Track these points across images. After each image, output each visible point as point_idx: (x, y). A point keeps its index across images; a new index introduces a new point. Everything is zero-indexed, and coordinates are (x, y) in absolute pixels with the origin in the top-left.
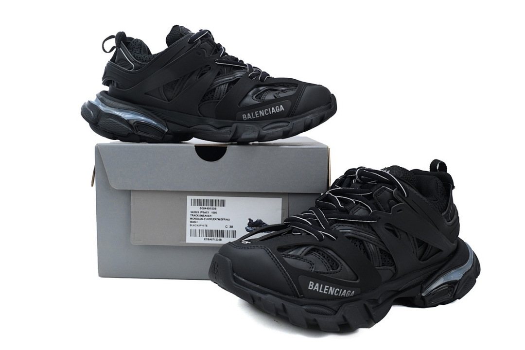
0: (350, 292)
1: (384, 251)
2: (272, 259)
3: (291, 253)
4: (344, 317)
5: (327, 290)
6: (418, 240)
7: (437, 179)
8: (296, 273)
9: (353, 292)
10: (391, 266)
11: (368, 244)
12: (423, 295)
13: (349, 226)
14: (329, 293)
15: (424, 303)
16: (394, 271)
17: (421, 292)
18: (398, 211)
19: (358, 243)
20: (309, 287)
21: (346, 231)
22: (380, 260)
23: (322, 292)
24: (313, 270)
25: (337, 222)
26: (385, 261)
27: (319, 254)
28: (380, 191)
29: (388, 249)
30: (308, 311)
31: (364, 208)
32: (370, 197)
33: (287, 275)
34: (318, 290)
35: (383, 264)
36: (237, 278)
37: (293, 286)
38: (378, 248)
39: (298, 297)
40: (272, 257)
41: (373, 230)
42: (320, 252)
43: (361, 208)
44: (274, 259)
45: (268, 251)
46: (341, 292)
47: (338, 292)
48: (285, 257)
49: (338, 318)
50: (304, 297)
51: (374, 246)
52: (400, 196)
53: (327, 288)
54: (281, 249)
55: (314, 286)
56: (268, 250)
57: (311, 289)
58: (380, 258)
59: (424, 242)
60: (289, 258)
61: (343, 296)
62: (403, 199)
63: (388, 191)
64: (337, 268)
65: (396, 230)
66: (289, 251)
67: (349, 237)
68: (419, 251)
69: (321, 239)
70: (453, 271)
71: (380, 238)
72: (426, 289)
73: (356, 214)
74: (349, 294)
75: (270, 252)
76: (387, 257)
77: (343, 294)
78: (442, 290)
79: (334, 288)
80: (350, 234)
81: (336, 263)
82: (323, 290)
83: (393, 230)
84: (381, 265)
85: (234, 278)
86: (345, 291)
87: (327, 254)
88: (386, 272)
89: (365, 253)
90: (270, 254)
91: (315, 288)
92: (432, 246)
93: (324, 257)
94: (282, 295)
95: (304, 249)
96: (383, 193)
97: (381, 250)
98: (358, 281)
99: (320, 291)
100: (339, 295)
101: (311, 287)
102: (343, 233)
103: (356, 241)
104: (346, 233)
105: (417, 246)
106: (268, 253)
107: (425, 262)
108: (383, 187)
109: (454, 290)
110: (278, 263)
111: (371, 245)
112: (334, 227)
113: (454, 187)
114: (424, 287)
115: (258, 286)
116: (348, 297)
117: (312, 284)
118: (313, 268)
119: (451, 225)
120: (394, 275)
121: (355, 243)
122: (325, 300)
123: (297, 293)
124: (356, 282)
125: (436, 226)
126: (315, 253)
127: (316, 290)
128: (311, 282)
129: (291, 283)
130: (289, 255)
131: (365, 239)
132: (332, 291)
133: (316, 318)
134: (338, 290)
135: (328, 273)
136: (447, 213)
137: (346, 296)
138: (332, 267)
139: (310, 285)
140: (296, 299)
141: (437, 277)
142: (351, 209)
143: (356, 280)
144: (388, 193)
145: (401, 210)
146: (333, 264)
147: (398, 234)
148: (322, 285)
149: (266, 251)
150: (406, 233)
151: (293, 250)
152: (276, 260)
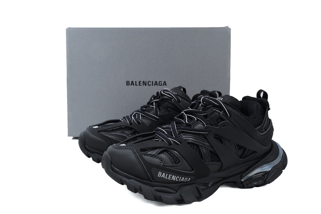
0: (187, 179)
1: (214, 152)
2: (136, 157)
3: (149, 153)
4: (181, 195)
5: (171, 177)
6: (238, 145)
7: (258, 103)
8: (150, 166)
9: (190, 179)
10: (218, 162)
11: (202, 147)
12: (242, 180)
13: (190, 135)
14: (172, 179)
15: (243, 186)
16: (221, 165)
17: (241, 179)
18: (223, 126)
19: (195, 147)
20: (159, 175)
21: (188, 138)
22: (210, 158)
23: (167, 178)
24: (162, 164)
25: (183, 132)
26: (214, 159)
27: (168, 153)
28: (212, 112)
29: (215, 151)
30: (156, 190)
31: (202, 123)
32: (206, 116)
33: (144, 167)
34: (164, 178)
35: (212, 160)
36: (113, 168)
37: (148, 175)
38: (209, 150)
39: (151, 181)
40: (136, 155)
41: (206, 138)
42: (169, 152)
43: (200, 123)
44: (137, 157)
45: (134, 152)
46: (180, 179)
47: (178, 179)
48: (145, 155)
49: (177, 195)
50: (155, 181)
51: (206, 149)
52: (225, 116)
53: (170, 176)
54: (143, 150)
55: (162, 175)
56: (134, 150)
57: (160, 176)
58: (210, 156)
59: (243, 147)
60: (147, 156)
61: (182, 181)
62: (227, 118)
63: (218, 112)
64: (179, 163)
65: (222, 139)
66: (148, 151)
67: (189, 143)
68: (240, 152)
69: (170, 144)
70: (264, 165)
71: (210, 144)
72: (244, 177)
73: (196, 127)
74: (186, 180)
75: (135, 152)
76: (215, 156)
77: (182, 180)
78: (257, 178)
79: (175, 176)
80: (190, 141)
81: (179, 159)
82: (168, 177)
83: (219, 138)
84: (210, 161)
85: (112, 168)
86: (183, 178)
87: (173, 154)
88: (214, 166)
89: (200, 153)
90: (135, 153)
91: (162, 176)
92: (249, 149)
93: (171, 156)
94: (141, 180)
95: (157, 150)
96: (214, 114)
97: (211, 152)
98: (193, 172)
99: (166, 178)
100: (179, 181)
101: (160, 175)
102: (185, 140)
103: (194, 145)
104: (187, 140)
105: (237, 149)
106: (134, 153)
107: (244, 159)
108: (214, 110)
109: (264, 178)
110: (139, 159)
111: (204, 148)
112: (181, 136)
113: (269, 109)
114: (243, 175)
115: (126, 174)
116: (186, 182)
117: (160, 173)
118: (162, 163)
119: (264, 135)
120: (221, 168)
121: (193, 147)
122: (170, 184)
123: (150, 179)
124: (191, 172)
125: (251, 136)
126: (165, 153)
127: (163, 177)
128: (159, 172)
129: (146, 172)
130: (148, 154)
131: (200, 144)
132: (174, 178)
133: (161, 195)
134: (178, 177)
135: (172, 166)
136: (262, 127)
137: (185, 181)
138: (175, 162)
139: (159, 174)
140: (150, 182)
141: (253, 169)
142: (192, 124)
143: (192, 171)
144: (217, 114)
145: (225, 126)
146: (177, 160)
147: (224, 141)
148: (167, 174)
149: (133, 151)
150: (229, 141)
151: (150, 151)
152: (138, 157)
